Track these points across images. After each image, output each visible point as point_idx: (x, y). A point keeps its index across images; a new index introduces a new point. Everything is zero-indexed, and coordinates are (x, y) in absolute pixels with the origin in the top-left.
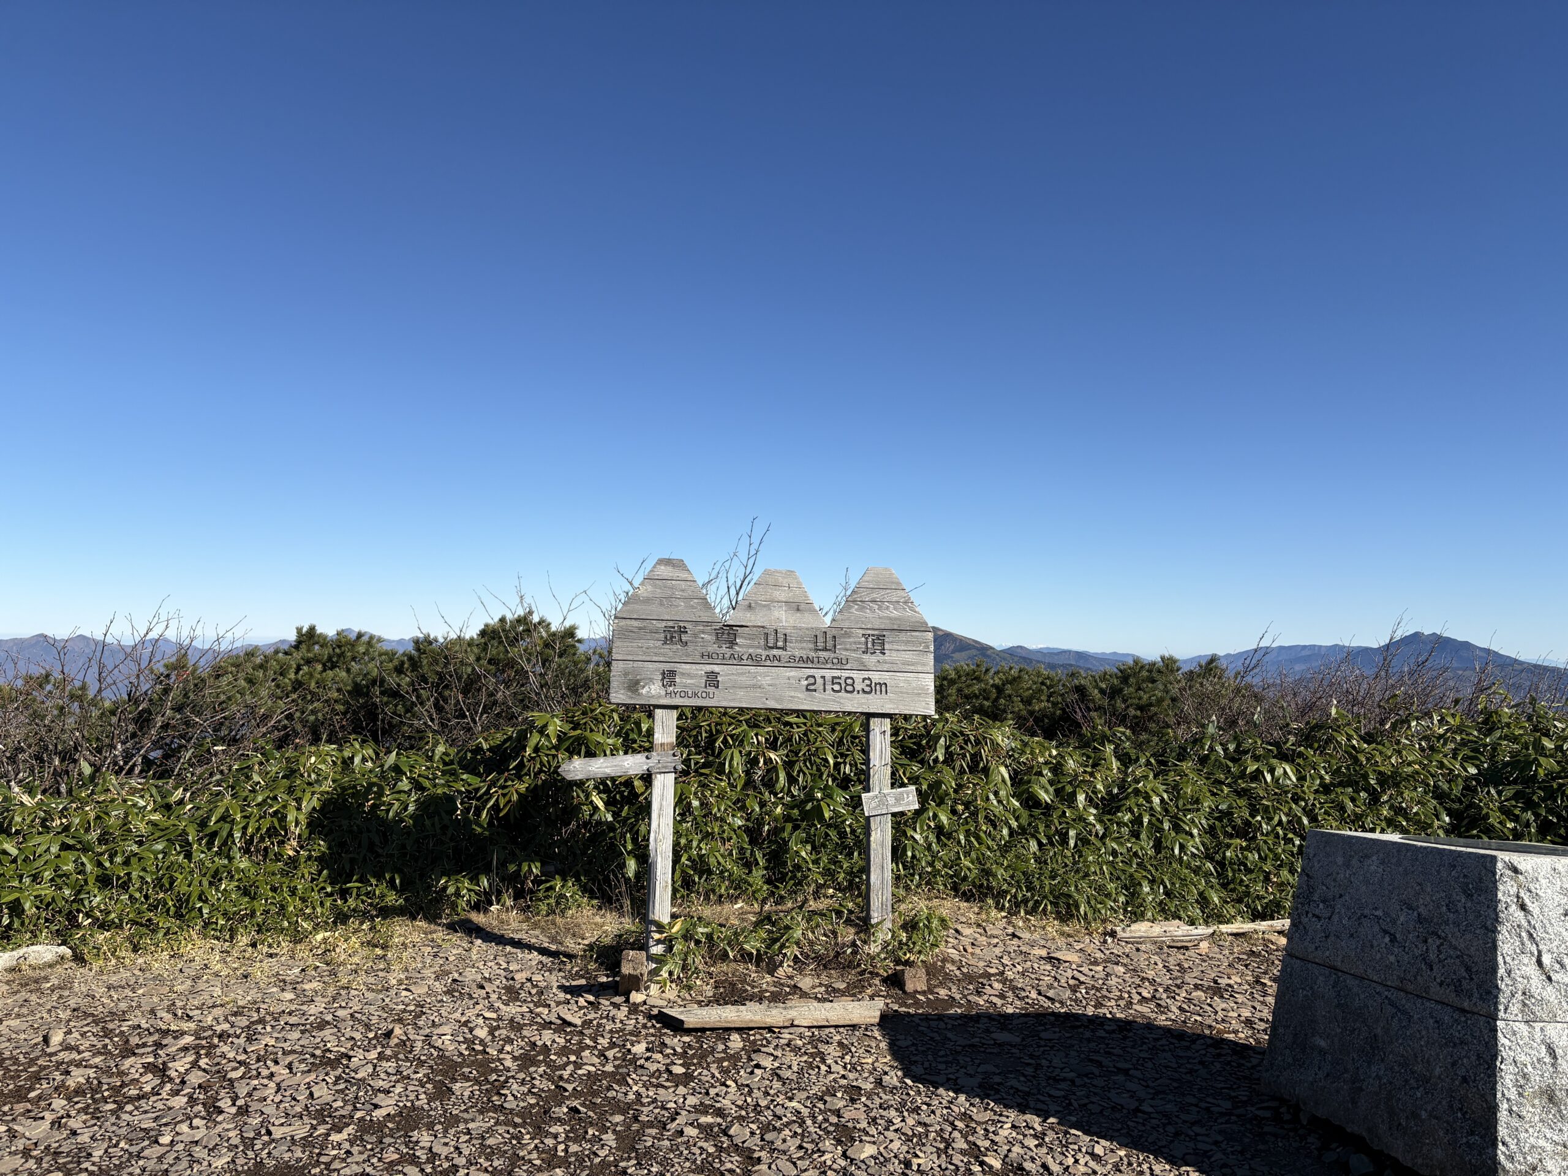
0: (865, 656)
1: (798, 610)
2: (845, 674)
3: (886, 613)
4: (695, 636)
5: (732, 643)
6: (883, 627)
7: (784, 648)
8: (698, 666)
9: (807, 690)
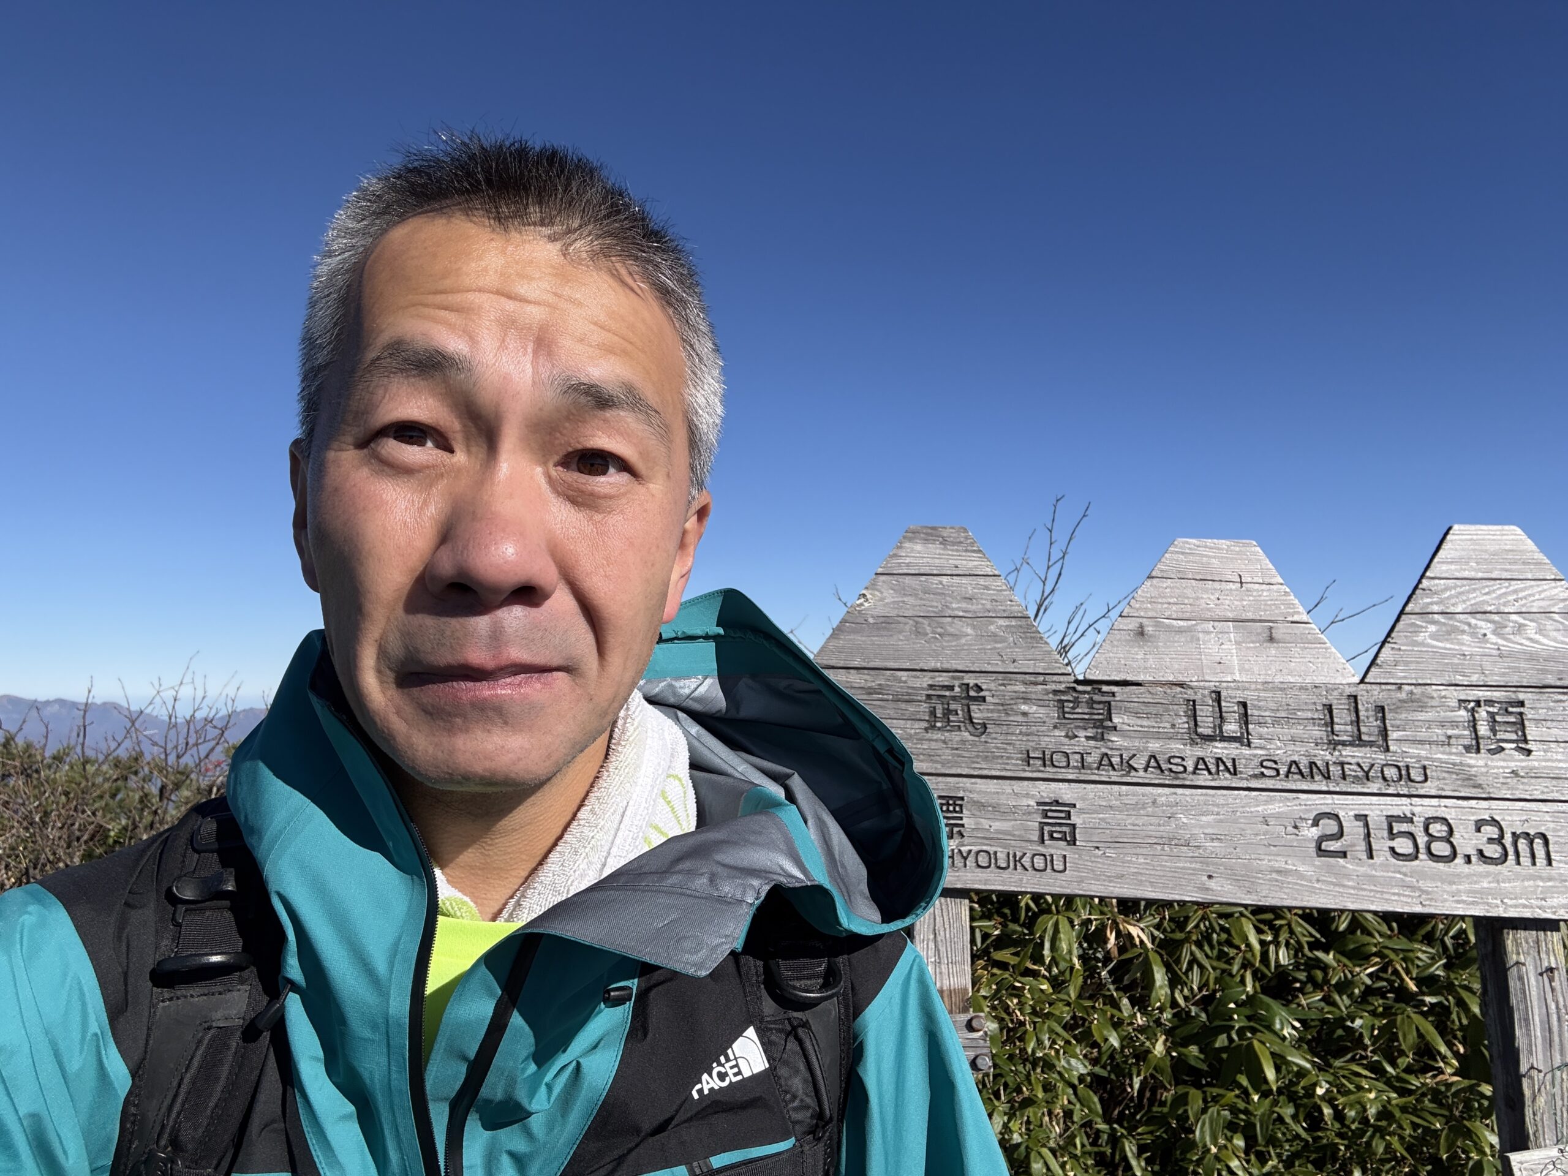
0: (1472, 759)
1: (1271, 639)
2: (1423, 809)
3: (1520, 644)
4: (1005, 707)
5: (1102, 727)
6: (1514, 680)
7: (1243, 739)
8: (1017, 786)
9: (1321, 852)
